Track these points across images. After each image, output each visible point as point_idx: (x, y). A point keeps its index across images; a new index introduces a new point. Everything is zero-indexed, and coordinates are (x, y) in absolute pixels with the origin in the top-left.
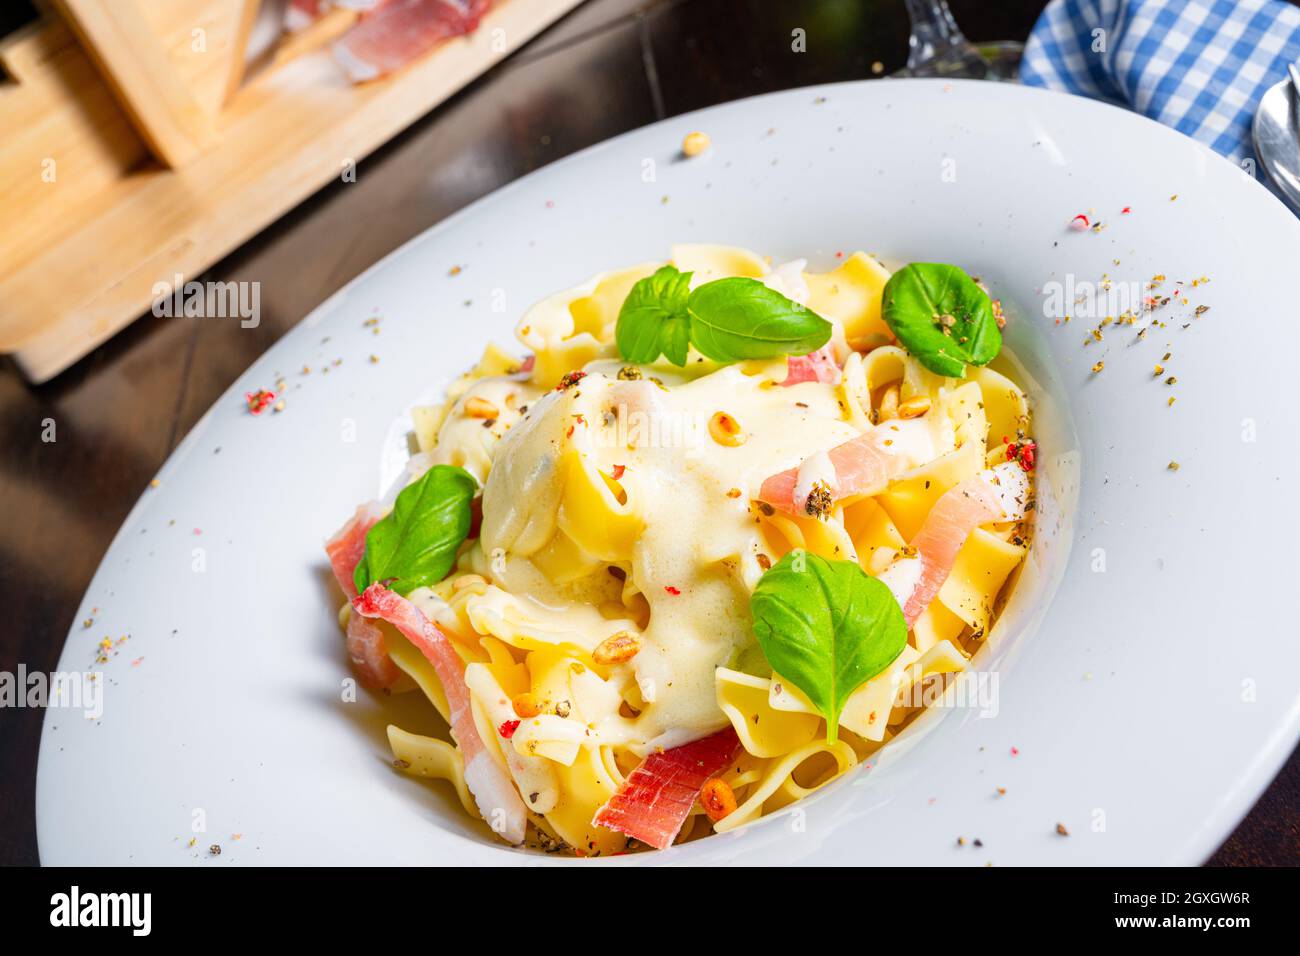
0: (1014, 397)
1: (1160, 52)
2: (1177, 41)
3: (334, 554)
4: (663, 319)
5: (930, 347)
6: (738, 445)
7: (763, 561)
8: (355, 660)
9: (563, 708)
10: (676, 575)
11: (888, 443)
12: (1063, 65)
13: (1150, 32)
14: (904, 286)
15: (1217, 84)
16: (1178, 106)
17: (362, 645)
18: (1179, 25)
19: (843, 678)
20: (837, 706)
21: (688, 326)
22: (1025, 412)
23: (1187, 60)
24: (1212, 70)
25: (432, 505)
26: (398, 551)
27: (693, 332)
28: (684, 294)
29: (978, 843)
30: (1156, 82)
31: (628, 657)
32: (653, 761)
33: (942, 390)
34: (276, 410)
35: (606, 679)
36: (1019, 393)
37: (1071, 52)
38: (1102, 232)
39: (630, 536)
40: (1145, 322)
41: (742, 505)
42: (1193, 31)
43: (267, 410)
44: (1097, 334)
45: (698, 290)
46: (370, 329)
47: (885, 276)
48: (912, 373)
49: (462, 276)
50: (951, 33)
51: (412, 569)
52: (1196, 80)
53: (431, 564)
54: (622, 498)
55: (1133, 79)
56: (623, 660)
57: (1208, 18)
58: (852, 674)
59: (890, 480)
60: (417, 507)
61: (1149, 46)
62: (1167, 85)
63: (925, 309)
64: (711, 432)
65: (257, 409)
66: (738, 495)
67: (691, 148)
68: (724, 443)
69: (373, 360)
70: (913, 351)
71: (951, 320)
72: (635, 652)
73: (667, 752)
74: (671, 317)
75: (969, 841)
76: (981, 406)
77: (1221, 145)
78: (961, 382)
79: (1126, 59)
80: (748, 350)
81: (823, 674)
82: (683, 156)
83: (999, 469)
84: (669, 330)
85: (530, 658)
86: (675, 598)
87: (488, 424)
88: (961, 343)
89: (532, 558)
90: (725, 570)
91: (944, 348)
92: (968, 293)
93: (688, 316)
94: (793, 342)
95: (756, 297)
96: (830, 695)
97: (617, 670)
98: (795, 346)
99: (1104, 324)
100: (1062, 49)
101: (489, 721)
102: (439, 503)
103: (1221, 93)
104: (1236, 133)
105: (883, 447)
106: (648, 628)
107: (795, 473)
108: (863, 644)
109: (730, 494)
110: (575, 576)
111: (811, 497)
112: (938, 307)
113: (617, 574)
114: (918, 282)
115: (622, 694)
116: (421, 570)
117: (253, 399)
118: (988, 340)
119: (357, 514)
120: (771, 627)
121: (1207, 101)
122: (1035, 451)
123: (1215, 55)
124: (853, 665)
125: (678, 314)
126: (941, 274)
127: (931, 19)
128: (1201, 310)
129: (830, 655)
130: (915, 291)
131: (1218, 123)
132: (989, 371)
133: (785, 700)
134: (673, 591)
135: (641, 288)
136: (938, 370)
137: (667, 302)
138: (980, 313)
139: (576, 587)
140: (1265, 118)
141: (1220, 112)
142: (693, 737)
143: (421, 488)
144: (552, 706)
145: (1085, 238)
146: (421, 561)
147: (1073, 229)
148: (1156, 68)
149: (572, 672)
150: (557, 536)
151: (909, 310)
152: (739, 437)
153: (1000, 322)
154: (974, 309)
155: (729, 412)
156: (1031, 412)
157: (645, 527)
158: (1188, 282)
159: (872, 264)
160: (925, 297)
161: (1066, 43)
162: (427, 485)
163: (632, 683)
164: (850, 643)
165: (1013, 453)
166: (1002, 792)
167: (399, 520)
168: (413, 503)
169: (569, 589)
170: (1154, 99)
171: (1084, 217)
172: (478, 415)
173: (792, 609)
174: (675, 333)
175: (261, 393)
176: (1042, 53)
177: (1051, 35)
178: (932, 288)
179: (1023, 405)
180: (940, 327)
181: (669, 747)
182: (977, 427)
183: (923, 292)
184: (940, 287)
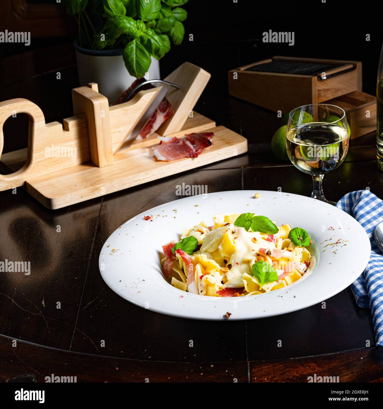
0: (309, 254)
1: (363, 209)
2: (367, 208)
3: (164, 248)
4: (246, 221)
5: (296, 241)
6: (256, 243)
7: (256, 261)
8: (164, 268)
9: (213, 275)
10: (239, 260)
11: (283, 252)
12: (345, 208)
13: (363, 205)
14: (294, 230)
15: (372, 219)
16: (363, 221)
17: (167, 265)
18: (369, 205)
19: (265, 280)
20: (263, 284)
21: (251, 223)
22: (310, 257)
23: (368, 213)
24: (372, 216)
25: (191, 241)
26: (183, 247)
27: (252, 224)
28: (252, 216)
29: (282, 297)
30: (360, 215)
31: (226, 272)
32: (226, 289)
33: (296, 248)
34: (152, 221)
35: (221, 275)
36: (310, 254)
37: (347, 207)
38: (334, 230)
39: (231, 252)
40: (335, 245)
41: (254, 252)
42: (372, 207)
43: (150, 220)
44: (327, 246)
45: (255, 216)
46: (175, 212)
47: (291, 229)
48: (291, 244)
49: (197, 207)
50: (322, 194)
51: (186, 250)
52: (368, 217)
53: (189, 251)
54: (234, 243)
55: (356, 213)
56: (225, 272)
57: (376, 206)
58: (267, 280)
59: (282, 257)
60: (188, 240)
61: (361, 208)
62: (362, 216)
63: (297, 236)
64: (252, 240)
65: (147, 220)
66: (254, 251)
67: (257, 196)
68: (254, 242)
69: (175, 218)
70: (293, 241)
71: (301, 238)
72: (227, 272)
73: (229, 288)
74: (248, 221)
75: (280, 296)
76: (302, 253)
77: (368, 231)
78: (300, 247)
79: (356, 209)
80: (262, 230)
81: (263, 278)
82: (254, 198)
83: (302, 263)
84: (247, 223)
85: (207, 269)
86: (237, 265)
87: (202, 233)
88: (302, 242)
89: (211, 253)
90: (248, 262)
91: (298, 242)
92: (306, 235)
93: (252, 221)
94: (271, 230)
95: (266, 220)
96: (262, 281)
97: (223, 274)
98: (271, 231)
99: (329, 244)
100: (345, 205)
101: (197, 276)
102: (193, 241)
103: (373, 221)
104: (372, 230)
105: (282, 253)
106: (231, 269)
107: (266, 249)
108: (270, 275)
109: (253, 250)
110: (218, 259)
111: (268, 252)
112: (300, 236)
113: (226, 262)
114: (297, 230)
115: (223, 279)
116: (187, 251)
117: (146, 217)
118: (307, 243)
119: (171, 242)
120: (256, 268)
121: (369, 222)
122: (309, 263)
123: (374, 213)
124: (268, 278)
125: (250, 221)
126: (302, 230)
127: (318, 189)
128: (345, 245)
129: (264, 276)
130: (296, 232)
131: (369, 226)
132: (305, 249)
133: (255, 280)
134: (237, 264)
135: (243, 215)
136: (296, 244)
137: (248, 218)
138: (307, 238)
139: (218, 261)
140: (378, 228)
141: (371, 225)
142: (235, 287)
143: (189, 239)
144: (211, 274)
145: (331, 231)
146: (187, 249)
147: (329, 229)
148: (361, 212)
149: (216, 271)
150: (217, 250)
151: (294, 234)
152: (256, 242)
153: (311, 242)
154: (306, 237)
155: (255, 237)
156: (311, 258)
157: (235, 252)
158: (345, 241)
159: (289, 227)
160: (298, 234)
161: (346, 204)
162: (190, 238)
163: (226, 277)
164: (268, 275)
165: (306, 263)
166: (287, 292)
167: (183, 242)
168: (186, 241)
169: (217, 260)
170: (358, 218)
171: (332, 228)
172: (200, 231)
173: (260, 266)
174: (248, 224)
175: (148, 216)
176: (341, 204)
177: (344, 201)
178: (299, 232)
179: (310, 256)
180: (299, 239)
181: (230, 287)
182: (301, 256)
183: (298, 233)
184: (301, 233)
